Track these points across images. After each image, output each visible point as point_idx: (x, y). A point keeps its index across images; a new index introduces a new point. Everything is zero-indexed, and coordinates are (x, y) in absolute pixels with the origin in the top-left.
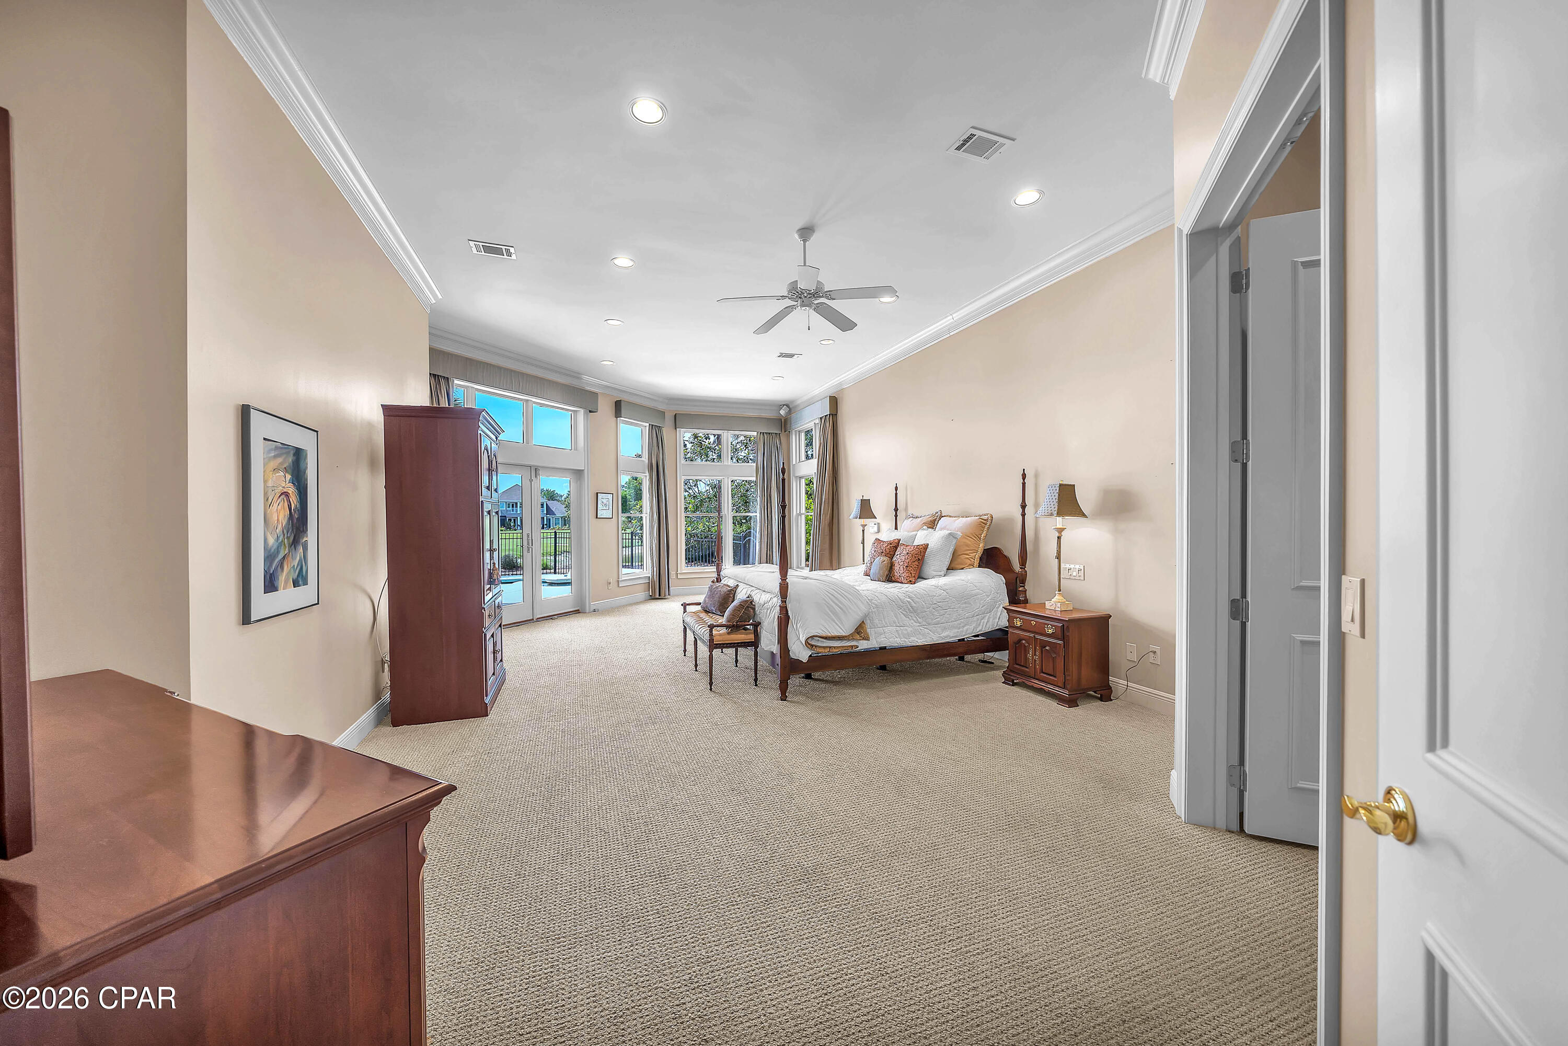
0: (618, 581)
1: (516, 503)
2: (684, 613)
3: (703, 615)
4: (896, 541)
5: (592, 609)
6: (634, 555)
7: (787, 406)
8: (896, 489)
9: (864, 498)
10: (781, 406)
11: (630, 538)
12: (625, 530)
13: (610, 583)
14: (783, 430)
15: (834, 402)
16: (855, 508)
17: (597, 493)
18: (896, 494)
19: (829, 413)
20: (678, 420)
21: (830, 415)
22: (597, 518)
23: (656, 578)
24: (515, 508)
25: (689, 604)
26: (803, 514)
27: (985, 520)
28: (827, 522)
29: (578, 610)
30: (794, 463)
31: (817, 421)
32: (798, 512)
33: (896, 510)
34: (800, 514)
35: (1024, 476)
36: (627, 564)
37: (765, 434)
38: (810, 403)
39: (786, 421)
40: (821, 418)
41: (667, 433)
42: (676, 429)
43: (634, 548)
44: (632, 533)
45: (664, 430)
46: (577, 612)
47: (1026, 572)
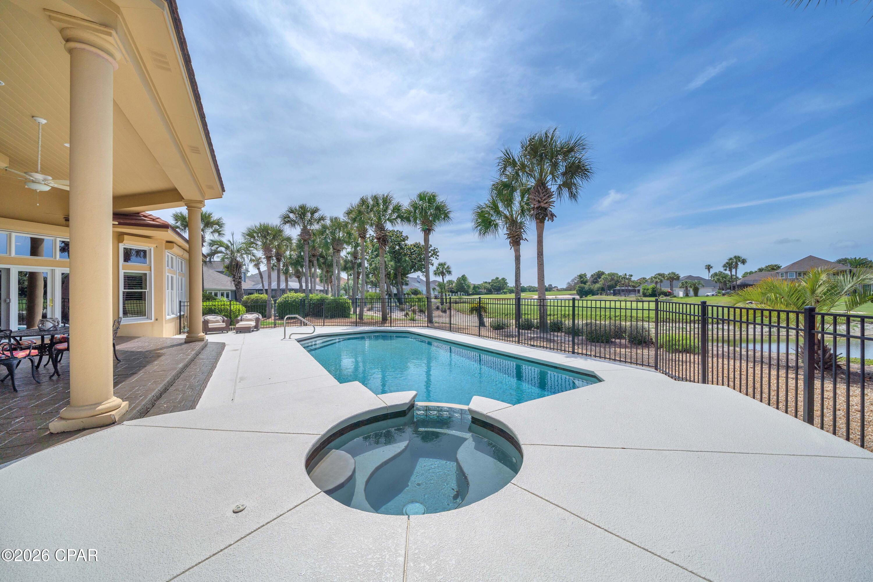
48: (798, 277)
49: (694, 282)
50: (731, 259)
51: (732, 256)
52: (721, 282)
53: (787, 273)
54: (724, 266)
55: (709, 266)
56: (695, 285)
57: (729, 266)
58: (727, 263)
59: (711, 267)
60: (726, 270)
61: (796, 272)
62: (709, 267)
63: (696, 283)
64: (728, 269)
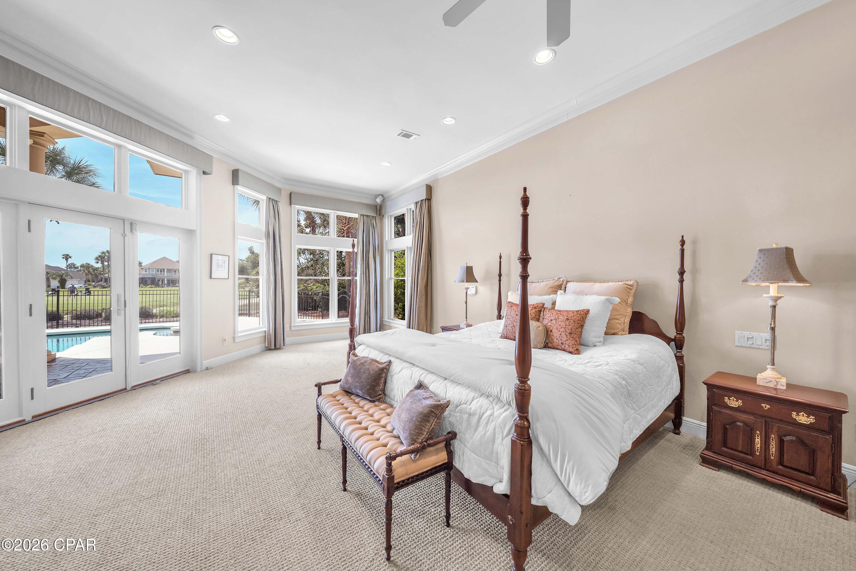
0: (234, 338)
1: (164, 270)
2: (319, 396)
3: (344, 399)
4: (541, 305)
5: (204, 368)
6: (251, 304)
7: (382, 196)
8: (500, 257)
9: (467, 265)
10: (377, 196)
11: (248, 294)
12: (244, 289)
13: (225, 340)
14: (378, 215)
15: (429, 189)
16: (458, 272)
17: (211, 255)
18: (500, 262)
19: (425, 198)
20: (291, 198)
21: (426, 199)
22: (211, 278)
23: (272, 332)
24: (162, 273)
25: (324, 384)
26: (393, 278)
27: (630, 286)
28: (424, 285)
29: (189, 370)
30: (387, 239)
31: (413, 207)
32: (389, 277)
33: (500, 275)
34: (391, 279)
35: (683, 242)
36: (245, 312)
37: (364, 216)
38: (404, 192)
39: (381, 207)
40: (416, 203)
41: (283, 207)
42: (291, 204)
43: (251, 299)
44: (249, 291)
45: (280, 204)
46: (188, 372)
47: (684, 338)
48: (157, 273)
49: (61, 273)
50: (103, 253)
51: (105, 251)
52: (92, 274)
53: (149, 269)
54: (97, 259)
55: (68, 255)
56: (62, 276)
57: (101, 259)
58: (100, 256)
59: (70, 257)
60: (97, 263)
61: (156, 269)
62: (67, 257)
63: (63, 274)
64: (100, 262)
